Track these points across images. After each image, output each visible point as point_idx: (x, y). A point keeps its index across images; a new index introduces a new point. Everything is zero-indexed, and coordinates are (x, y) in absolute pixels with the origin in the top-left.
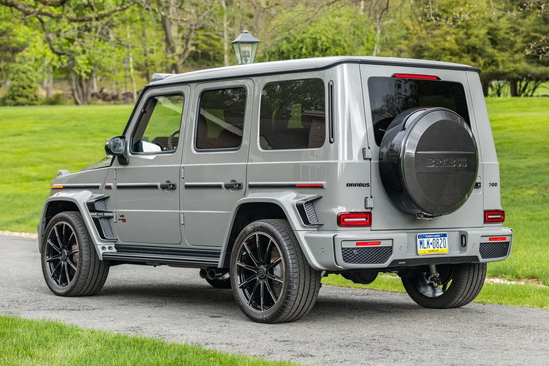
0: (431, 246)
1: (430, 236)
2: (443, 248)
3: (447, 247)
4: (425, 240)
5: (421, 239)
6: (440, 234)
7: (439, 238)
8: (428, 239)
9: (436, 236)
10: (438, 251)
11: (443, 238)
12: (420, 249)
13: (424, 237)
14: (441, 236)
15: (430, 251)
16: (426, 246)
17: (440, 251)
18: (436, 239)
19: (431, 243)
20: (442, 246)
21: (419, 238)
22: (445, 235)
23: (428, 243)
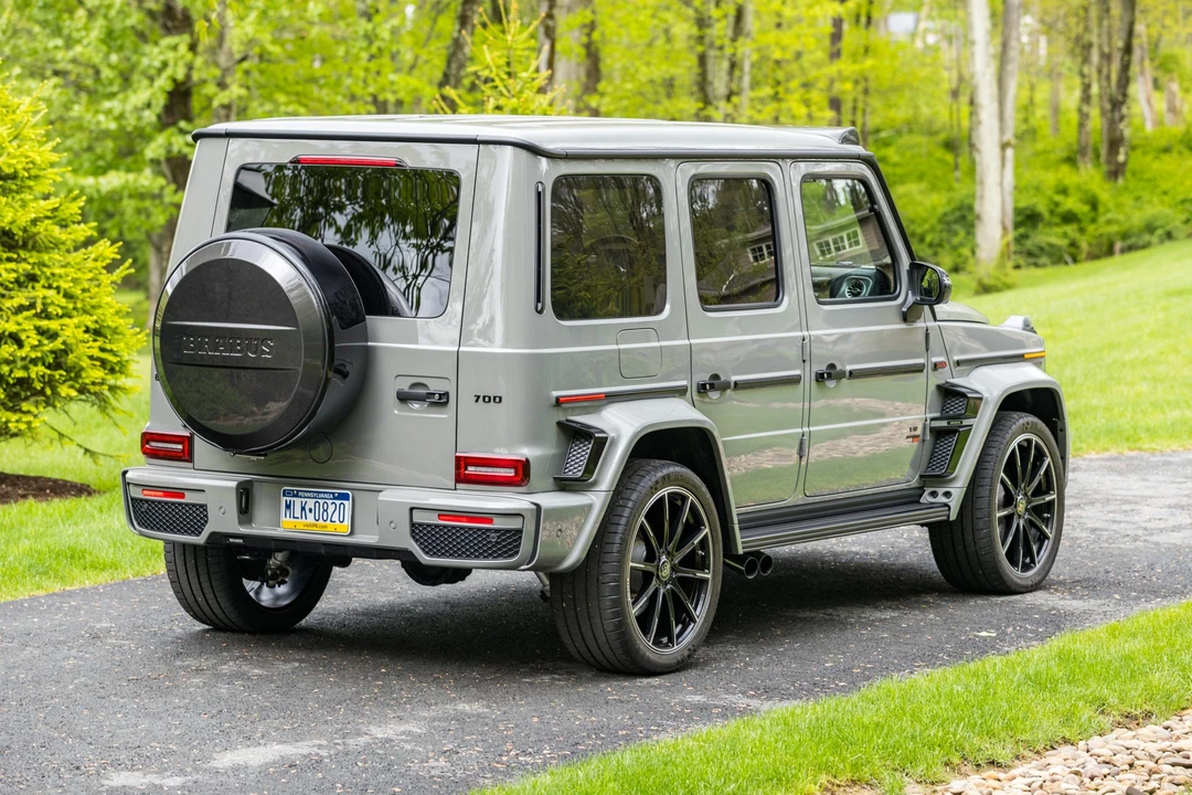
0: (310, 517)
1: (309, 495)
2: (338, 522)
3: (346, 523)
4: (298, 501)
5: (288, 499)
6: (333, 494)
7: (329, 502)
8: (304, 500)
9: (322, 496)
10: (326, 527)
11: (338, 502)
12: (284, 519)
13: (296, 496)
14: (335, 498)
15: (308, 526)
16: (298, 514)
17: (331, 528)
18: (321, 502)
19: (310, 510)
20: (335, 518)
21: (284, 495)
22: (345, 497)
23: (303, 509)
